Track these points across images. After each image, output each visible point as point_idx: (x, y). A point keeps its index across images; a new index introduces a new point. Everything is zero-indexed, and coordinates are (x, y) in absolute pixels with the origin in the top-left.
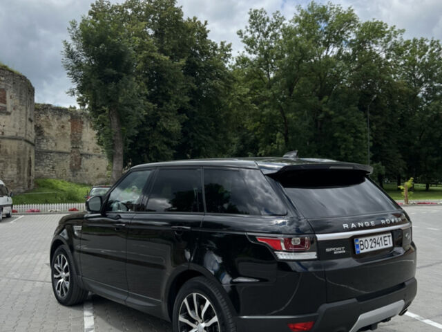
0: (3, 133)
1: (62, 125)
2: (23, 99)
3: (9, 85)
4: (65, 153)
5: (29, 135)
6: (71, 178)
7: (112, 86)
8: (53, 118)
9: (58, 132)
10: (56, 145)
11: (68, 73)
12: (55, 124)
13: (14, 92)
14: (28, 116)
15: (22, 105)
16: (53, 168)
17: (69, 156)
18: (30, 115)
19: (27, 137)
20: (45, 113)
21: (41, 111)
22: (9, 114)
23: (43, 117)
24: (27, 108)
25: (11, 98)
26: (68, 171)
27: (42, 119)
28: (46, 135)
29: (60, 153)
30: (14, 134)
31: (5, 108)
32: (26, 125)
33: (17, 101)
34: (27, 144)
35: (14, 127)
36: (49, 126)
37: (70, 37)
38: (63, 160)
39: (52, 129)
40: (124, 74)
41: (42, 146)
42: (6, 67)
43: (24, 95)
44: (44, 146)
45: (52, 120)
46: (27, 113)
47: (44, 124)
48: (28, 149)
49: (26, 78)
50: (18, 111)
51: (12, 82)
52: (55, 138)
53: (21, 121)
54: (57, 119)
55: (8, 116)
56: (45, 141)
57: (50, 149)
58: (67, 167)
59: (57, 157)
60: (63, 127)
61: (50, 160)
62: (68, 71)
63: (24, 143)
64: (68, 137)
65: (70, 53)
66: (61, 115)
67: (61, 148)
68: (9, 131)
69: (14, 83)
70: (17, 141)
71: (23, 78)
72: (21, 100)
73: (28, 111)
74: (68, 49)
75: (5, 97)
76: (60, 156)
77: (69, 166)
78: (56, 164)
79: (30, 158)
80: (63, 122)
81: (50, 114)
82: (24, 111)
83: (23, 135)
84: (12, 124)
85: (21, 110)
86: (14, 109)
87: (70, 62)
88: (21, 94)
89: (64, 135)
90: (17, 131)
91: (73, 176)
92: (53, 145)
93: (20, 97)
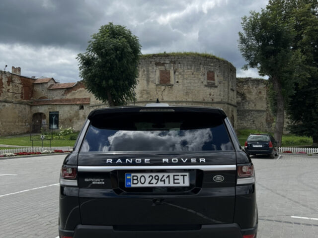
0: (213, 100)
1: (259, 91)
2: (226, 76)
3: (217, 68)
4: (262, 111)
5: (231, 100)
6: (267, 129)
7: (272, 59)
8: (253, 87)
9: (256, 96)
10: (255, 105)
11: (243, 55)
12: (254, 91)
13: (219, 72)
14: (230, 87)
15: (226, 80)
16: (253, 122)
17: (265, 114)
18: (232, 86)
19: (230, 101)
20: (247, 84)
21: (244, 83)
22: (216, 87)
23: (246, 87)
24: (228, 82)
25: (218, 76)
26: (265, 124)
27: (245, 88)
28: (247, 99)
29: (258, 111)
30: (220, 100)
31: (214, 84)
32: (228, 93)
33: (222, 78)
34: (229, 106)
35: (220, 95)
36: (250, 92)
37: (242, 29)
38: (261, 116)
39: (252, 94)
40: (282, 48)
41: (245, 107)
42: (214, 57)
43: (226, 74)
44: (247, 107)
45: (252, 89)
46: (229, 85)
47: (246, 92)
48: (230, 109)
49: (227, 62)
50: (222, 84)
51: (218, 66)
52: (254, 101)
53: (224, 91)
54: (256, 88)
55: (216, 89)
56: (247, 103)
57: (251, 109)
58: (264, 121)
59: (256, 114)
60: (260, 92)
61: (251, 116)
62: (243, 53)
63: (226, 105)
64: (264, 99)
65: (243, 40)
66: (258, 84)
67: (258, 108)
68: (217, 98)
69: (220, 66)
70: (222, 105)
71: (225, 62)
72: (224, 77)
73: (230, 83)
74: (242, 38)
75: (214, 76)
76: (258, 113)
77: (265, 120)
78: (255, 119)
79: (233, 115)
80: (260, 89)
81: (250, 84)
82: (226, 85)
83: (226, 100)
84: (218, 94)
85: (224, 84)
86: (220, 83)
87: (244, 46)
88: (224, 73)
89: (261, 99)
90: (222, 97)
91: (269, 127)
92: (253, 105)
93: (224, 75)
